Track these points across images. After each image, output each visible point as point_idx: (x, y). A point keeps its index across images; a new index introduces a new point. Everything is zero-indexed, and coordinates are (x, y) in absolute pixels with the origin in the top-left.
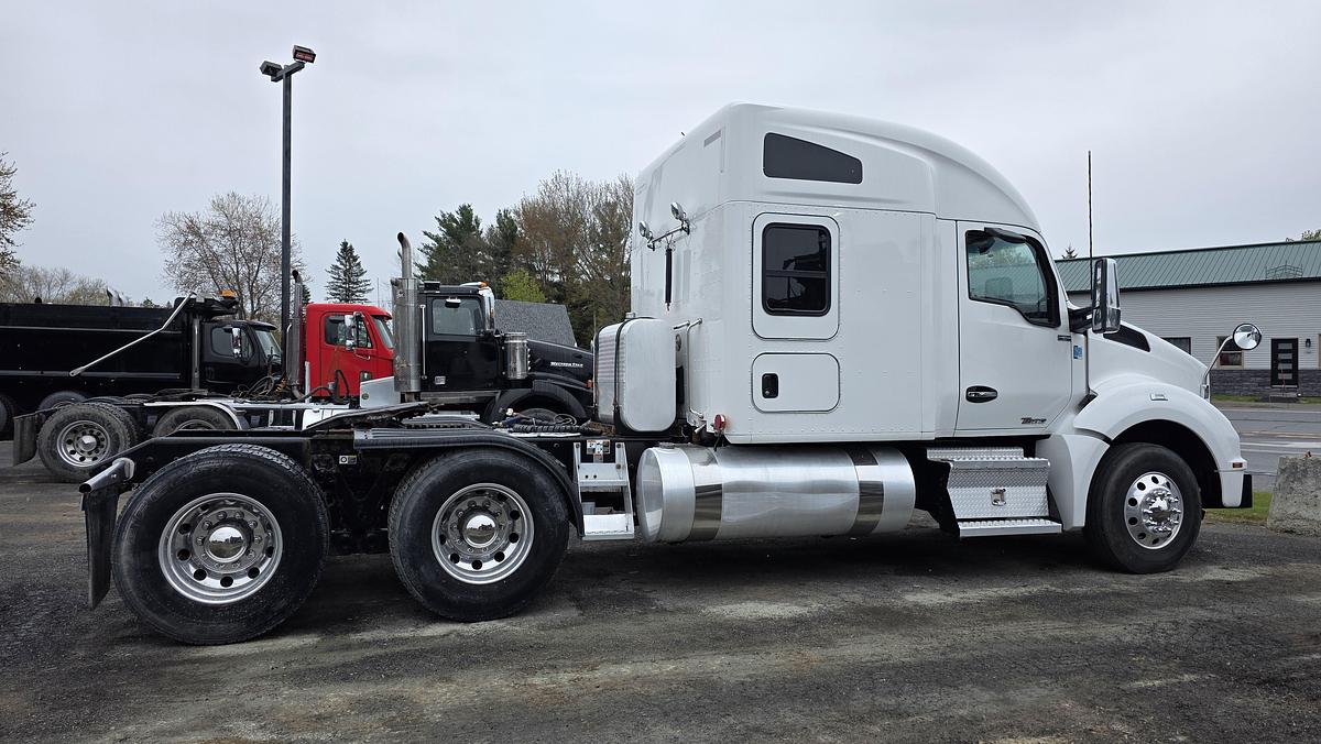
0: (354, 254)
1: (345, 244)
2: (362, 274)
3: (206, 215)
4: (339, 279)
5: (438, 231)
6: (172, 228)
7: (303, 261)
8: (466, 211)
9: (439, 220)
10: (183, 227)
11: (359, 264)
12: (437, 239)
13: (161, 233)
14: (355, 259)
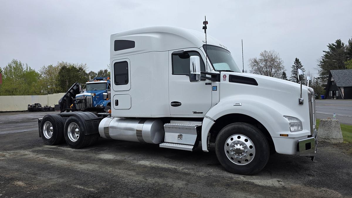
0: (299, 61)
1: (296, 59)
2: (302, 67)
3: (258, 57)
4: (295, 69)
5: (328, 50)
6: (251, 62)
7: (284, 65)
8: (339, 42)
9: (328, 46)
10: (253, 61)
11: (301, 64)
12: (328, 52)
13: (249, 64)
14: (300, 62)
